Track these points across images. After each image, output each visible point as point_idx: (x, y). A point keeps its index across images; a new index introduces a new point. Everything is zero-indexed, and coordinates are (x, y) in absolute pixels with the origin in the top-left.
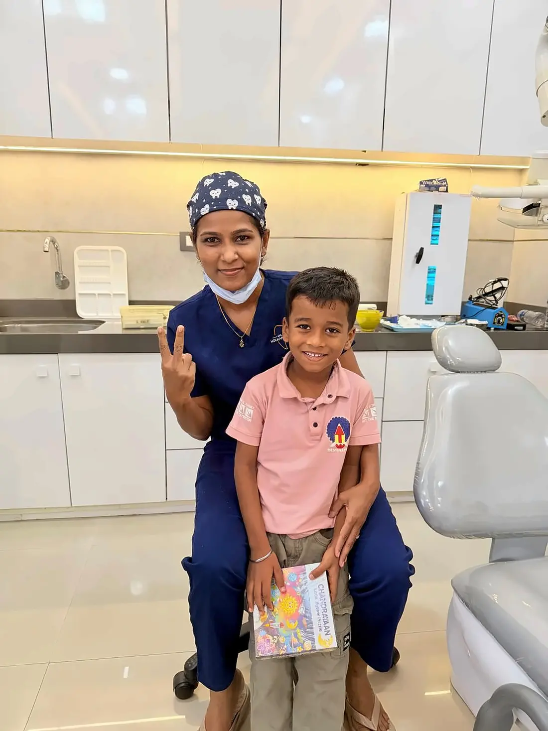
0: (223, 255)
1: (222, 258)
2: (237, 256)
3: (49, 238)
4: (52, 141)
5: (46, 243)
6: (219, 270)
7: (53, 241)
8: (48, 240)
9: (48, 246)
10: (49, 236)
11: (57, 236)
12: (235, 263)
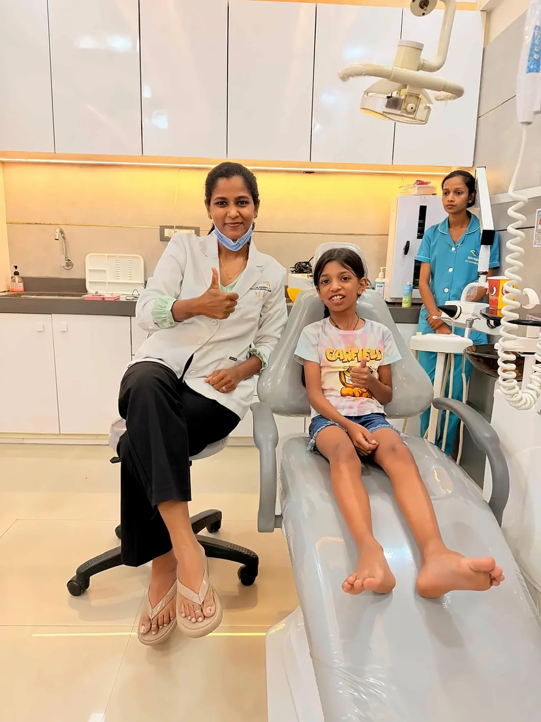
0: (229, 213)
1: (228, 215)
2: (238, 214)
3: (59, 229)
4: (55, 155)
5: (57, 232)
6: (226, 224)
7: (62, 232)
8: (58, 231)
9: (58, 235)
10: (59, 228)
11: (64, 228)
12: (236, 219)
